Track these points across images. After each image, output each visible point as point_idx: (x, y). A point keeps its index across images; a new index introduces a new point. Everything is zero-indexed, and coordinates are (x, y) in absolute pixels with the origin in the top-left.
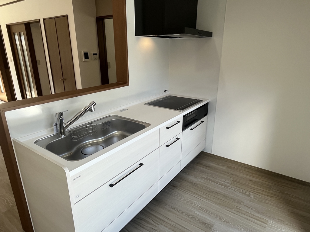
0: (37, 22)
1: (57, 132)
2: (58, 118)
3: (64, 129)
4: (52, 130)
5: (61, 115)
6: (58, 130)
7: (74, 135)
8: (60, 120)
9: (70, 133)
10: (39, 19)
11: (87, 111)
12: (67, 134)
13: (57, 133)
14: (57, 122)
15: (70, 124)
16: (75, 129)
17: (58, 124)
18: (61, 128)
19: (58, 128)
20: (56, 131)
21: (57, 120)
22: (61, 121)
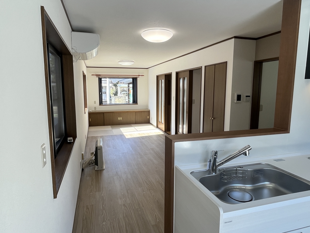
0: (200, 69)
1: (210, 168)
2: (213, 155)
3: (216, 167)
4: (205, 165)
5: (216, 153)
6: (211, 167)
7: (224, 175)
8: (214, 157)
9: (220, 172)
10: (202, 67)
11: (241, 154)
12: (218, 172)
13: (209, 170)
14: (211, 159)
15: (222, 163)
16: (225, 169)
17: (211, 161)
18: (214, 166)
19: (211, 165)
20: (208, 167)
21: (212, 157)
22: (215, 159)
